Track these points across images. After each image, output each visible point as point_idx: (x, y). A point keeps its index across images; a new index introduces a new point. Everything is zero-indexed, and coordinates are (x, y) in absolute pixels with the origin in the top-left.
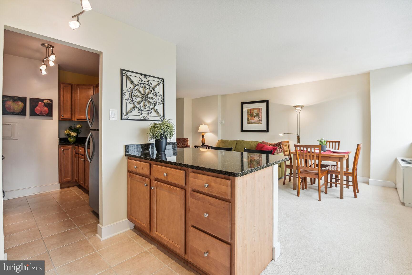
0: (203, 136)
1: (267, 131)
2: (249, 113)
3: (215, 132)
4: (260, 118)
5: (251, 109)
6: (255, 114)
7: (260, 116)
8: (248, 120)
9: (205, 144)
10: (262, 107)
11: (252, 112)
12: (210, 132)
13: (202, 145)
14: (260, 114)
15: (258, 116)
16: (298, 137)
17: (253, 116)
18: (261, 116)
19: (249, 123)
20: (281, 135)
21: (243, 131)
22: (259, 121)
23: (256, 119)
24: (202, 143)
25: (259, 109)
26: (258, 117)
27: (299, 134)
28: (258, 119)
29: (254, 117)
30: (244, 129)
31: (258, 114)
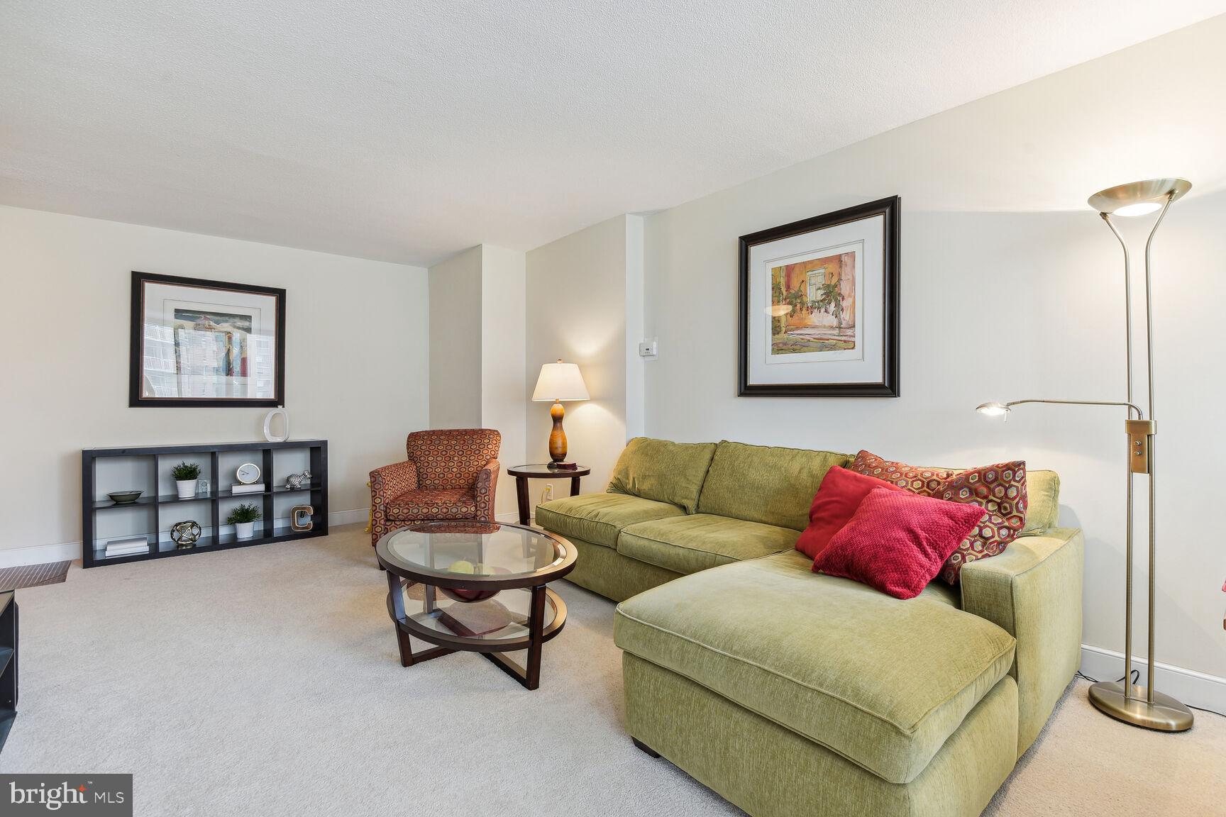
0: (557, 419)
1: (889, 387)
2: (784, 290)
3: (614, 399)
4: (846, 316)
5: (789, 270)
6: (813, 294)
7: (844, 304)
8: (776, 330)
9: (567, 461)
10: (857, 248)
11: (795, 284)
12: (593, 399)
13: (550, 466)
14: (845, 288)
15: (833, 304)
16: (1140, 433)
17: (802, 303)
18: (850, 300)
19: (778, 349)
20: (994, 411)
21: (747, 390)
22: (836, 332)
23: (822, 320)
24: (552, 455)
25: (839, 259)
26: (832, 307)
27: (1140, 400)
28: (830, 320)
29: (811, 309)
30: (753, 380)
31: (832, 294)
